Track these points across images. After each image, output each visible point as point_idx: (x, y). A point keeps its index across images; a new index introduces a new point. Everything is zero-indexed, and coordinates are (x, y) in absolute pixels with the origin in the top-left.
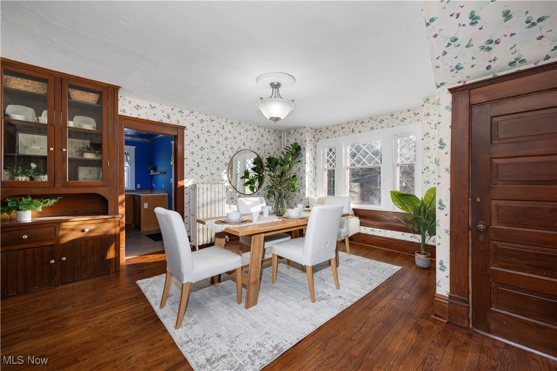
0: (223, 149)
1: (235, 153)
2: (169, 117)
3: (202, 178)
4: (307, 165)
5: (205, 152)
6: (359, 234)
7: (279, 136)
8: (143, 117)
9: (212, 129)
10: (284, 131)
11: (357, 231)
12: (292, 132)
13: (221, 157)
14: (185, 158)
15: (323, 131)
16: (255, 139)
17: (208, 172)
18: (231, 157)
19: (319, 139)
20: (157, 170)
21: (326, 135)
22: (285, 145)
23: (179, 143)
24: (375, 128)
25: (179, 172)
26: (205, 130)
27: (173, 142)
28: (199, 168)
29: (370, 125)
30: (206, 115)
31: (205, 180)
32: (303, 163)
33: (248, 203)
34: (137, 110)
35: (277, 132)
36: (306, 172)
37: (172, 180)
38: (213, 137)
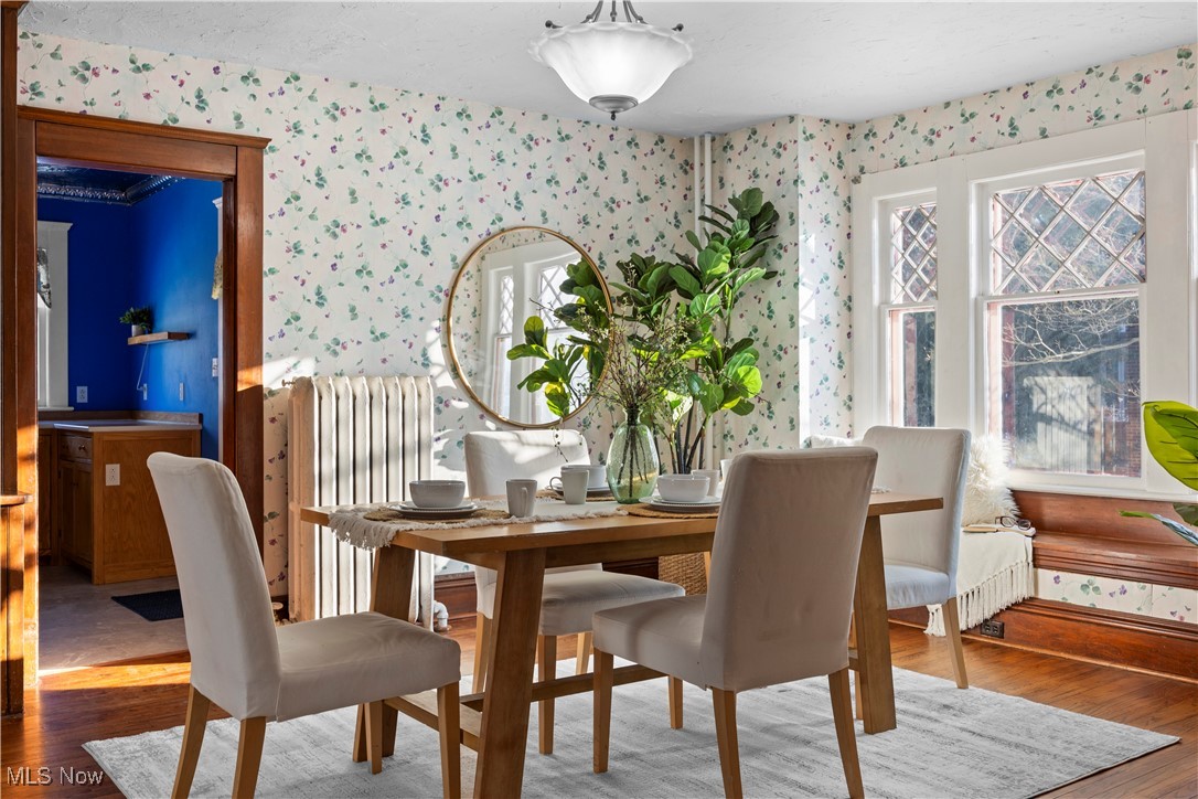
0: (425, 226)
1: (475, 241)
2: (201, 104)
3: (335, 353)
4: (804, 293)
5: (345, 243)
6: (1029, 602)
7: (679, 159)
8: (105, 109)
9: (375, 144)
10: (702, 138)
11: (1021, 591)
12: (739, 142)
13: (417, 262)
14: (265, 269)
15: (883, 134)
16: (568, 179)
17: (360, 329)
18: (460, 260)
19: (862, 170)
20: (158, 325)
21: (894, 151)
22: (708, 202)
23: (242, 208)
24: (1109, 116)
25: (241, 328)
26: (349, 148)
27: (218, 203)
28: (324, 310)
29: (1086, 101)
30: (354, 85)
31: (346, 360)
32: (787, 280)
33: (525, 455)
34: (80, 84)
35: (669, 145)
36: (802, 323)
37: (219, 363)
38: (381, 177)
